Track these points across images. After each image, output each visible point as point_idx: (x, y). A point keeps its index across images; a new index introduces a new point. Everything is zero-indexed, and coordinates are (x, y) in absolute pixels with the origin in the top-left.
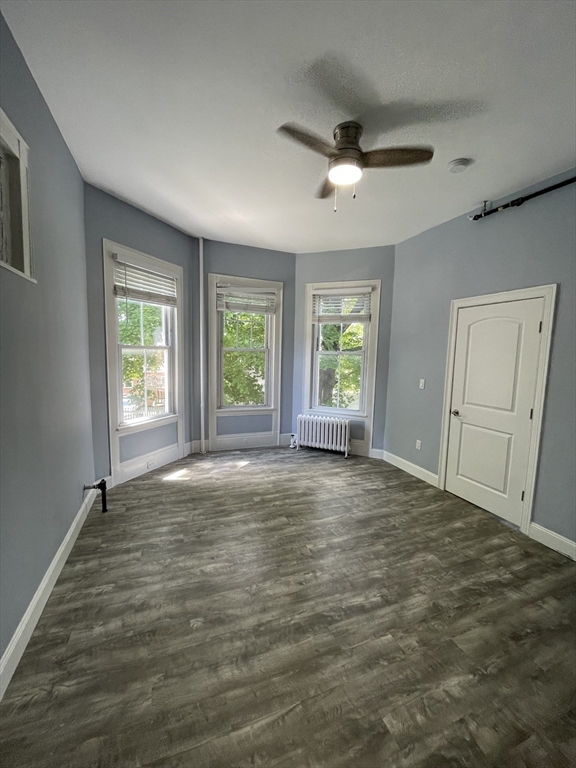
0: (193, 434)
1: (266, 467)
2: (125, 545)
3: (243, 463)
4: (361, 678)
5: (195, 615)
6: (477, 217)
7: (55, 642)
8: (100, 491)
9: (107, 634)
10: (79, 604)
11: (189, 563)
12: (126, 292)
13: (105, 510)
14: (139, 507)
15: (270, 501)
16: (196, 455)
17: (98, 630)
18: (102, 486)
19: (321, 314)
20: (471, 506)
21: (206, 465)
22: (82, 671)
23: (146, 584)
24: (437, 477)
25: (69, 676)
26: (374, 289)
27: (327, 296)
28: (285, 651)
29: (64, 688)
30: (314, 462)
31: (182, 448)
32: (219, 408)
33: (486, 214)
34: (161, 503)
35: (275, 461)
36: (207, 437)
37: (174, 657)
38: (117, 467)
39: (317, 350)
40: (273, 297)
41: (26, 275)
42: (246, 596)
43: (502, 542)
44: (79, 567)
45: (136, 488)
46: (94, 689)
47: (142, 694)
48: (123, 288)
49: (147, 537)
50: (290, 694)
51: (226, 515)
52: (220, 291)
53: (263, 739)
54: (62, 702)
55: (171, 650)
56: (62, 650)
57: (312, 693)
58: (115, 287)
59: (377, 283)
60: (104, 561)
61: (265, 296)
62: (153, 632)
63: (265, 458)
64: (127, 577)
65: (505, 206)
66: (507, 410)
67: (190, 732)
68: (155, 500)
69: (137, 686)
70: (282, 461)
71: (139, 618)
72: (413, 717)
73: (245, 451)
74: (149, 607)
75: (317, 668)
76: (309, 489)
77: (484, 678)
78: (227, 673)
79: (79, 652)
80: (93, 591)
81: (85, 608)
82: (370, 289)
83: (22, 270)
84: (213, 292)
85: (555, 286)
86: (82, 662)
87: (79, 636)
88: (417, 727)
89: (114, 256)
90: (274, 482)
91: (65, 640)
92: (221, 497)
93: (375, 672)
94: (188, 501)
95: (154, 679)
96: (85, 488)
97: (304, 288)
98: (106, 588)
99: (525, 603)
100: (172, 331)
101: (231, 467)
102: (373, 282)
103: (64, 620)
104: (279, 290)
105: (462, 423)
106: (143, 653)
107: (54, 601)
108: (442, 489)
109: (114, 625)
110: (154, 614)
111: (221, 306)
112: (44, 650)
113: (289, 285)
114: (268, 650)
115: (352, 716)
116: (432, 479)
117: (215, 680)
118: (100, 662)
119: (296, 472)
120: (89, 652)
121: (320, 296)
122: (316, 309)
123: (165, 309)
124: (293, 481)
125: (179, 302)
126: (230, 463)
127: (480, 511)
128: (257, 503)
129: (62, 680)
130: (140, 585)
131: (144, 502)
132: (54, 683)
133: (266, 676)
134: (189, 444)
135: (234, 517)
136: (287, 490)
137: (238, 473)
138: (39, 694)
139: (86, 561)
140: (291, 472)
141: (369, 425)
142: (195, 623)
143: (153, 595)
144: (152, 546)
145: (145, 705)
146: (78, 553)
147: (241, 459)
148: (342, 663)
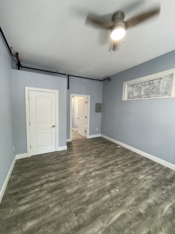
57: (104, 159)
72: (90, 159)
114: (113, 163)
148: (100, 162)
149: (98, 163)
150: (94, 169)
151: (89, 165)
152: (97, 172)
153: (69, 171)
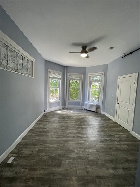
0: (63, 105)
1: (76, 112)
2: (46, 121)
3: (72, 111)
4: (74, 145)
5: (53, 131)
6: (122, 57)
7: (33, 130)
8: (44, 112)
9: (40, 131)
10: (38, 126)
11: (55, 125)
12: (51, 78)
13: (45, 115)
14: (50, 116)
15: (74, 118)
16: (63, 109)
17: (39, 130)
18: (45, 111)
19: (91, 80)
20: (121, 126)
21: (65, 111)
22: (36, 134)
23: (47, 126)
24: (114, 119)
25: (34, 134)
26: (103, 74)
27: (92, 76)
28: (64, 139)
29: (33, 135)
30: (87, 113)
31: (61, 107)
32: (69, 100)
33: (124, 56)
34: (54, 116)
35: (79, 112)
36: (66, 106)
37: (48, 135)
38: (48, 109)
39: (90, 88)
40: (81, 77)
41: (34, 77)
42: (62, 131)
43: (123, 134)
44: (39, 122)
45: (51, 113)
46: (37, 136)
47: (42, 138)
48: (51, 77)
49: (50, 120)
50: (62, 143)
51: (64, 119)
52: (69, 76)
53: (55, 147)
54: (33, 136)
55: (47, 134)
56: (34, 131)
57: (65, 144)
58: (49, 77)
59: (104, 73)
60: (43, 122)
61: (79, 77)
62: (46, 132)
63: (77, 111)
64: (45, 125)
65: (128, 55)
66: (128, 103)
67: (46, 143)
68: (53, 115)
69: (42, 137)
70: (80, 112)
71: (45, 130)
72: (80, 152)
73: (73, 109)
74: (47, 129)
75: (68, 142)
76: (83, 117)
77: (98, 151)
78: (54, 139)
79: (36, 132)
80: (40, 125)
81: (38, 127)
82: (102, 74)
83: (33, 77)
84: (68, 76)
85: (138, 73)
86: (36, 133)
87: (37, 130)
88: (80, 153)
89: (49, 72)
90: (76, 115)
91: (35, 130)
92: (65, 116)
93: (77, 145)
94: (59, 116)
95: (44, 137)
96: (42, 111)
97: (88, 75)
98: (42, 125)
99: (118, 145)
100: (60, 84)
101: (69, 112)
102: (102, 73)
103: (35, 128)
104: (82, 75)
105: (119, 106)
106: (44, 134)
107: (35, 125)
108: (115, 122)
109: (41, 130)
110: (47, 130)
111: (70, 79)
112: (32, 130)
113: (84, 74)
114: (61, 138)
115: (70, 148)
116: (113, 119)
117: (52, 139)
118: (38, 133)
119: (82, 114)
120: (37, 132)
121: (91, 76)
122: (90, 79)
123: (59, 80)
124: (80, 116)
125: (61, 79)
126: (69, 111)
127: (122, 128)
128: (71, 118)
129: (33, 134)
130: (46, 126)
131: (51, 115)
132: (32, 134)
133: (59, 141)
134: (62, 106)
135: (66, 120)
136: (78, 117)
137: (70, 113)
138: (30, 134)
139: (40, 122)
140: (81, 114)
141: (101, 106)
142: (52, 132)
143: (48, 128)
144: (50, 121)
145: (42, 139)
146: (39, 120)
147: (72, 110)
148: (72, 142)
149: (75, 143)
150: (82, 139)
151: (85, 143)
152: (81, 136)
153: (104, 145)
